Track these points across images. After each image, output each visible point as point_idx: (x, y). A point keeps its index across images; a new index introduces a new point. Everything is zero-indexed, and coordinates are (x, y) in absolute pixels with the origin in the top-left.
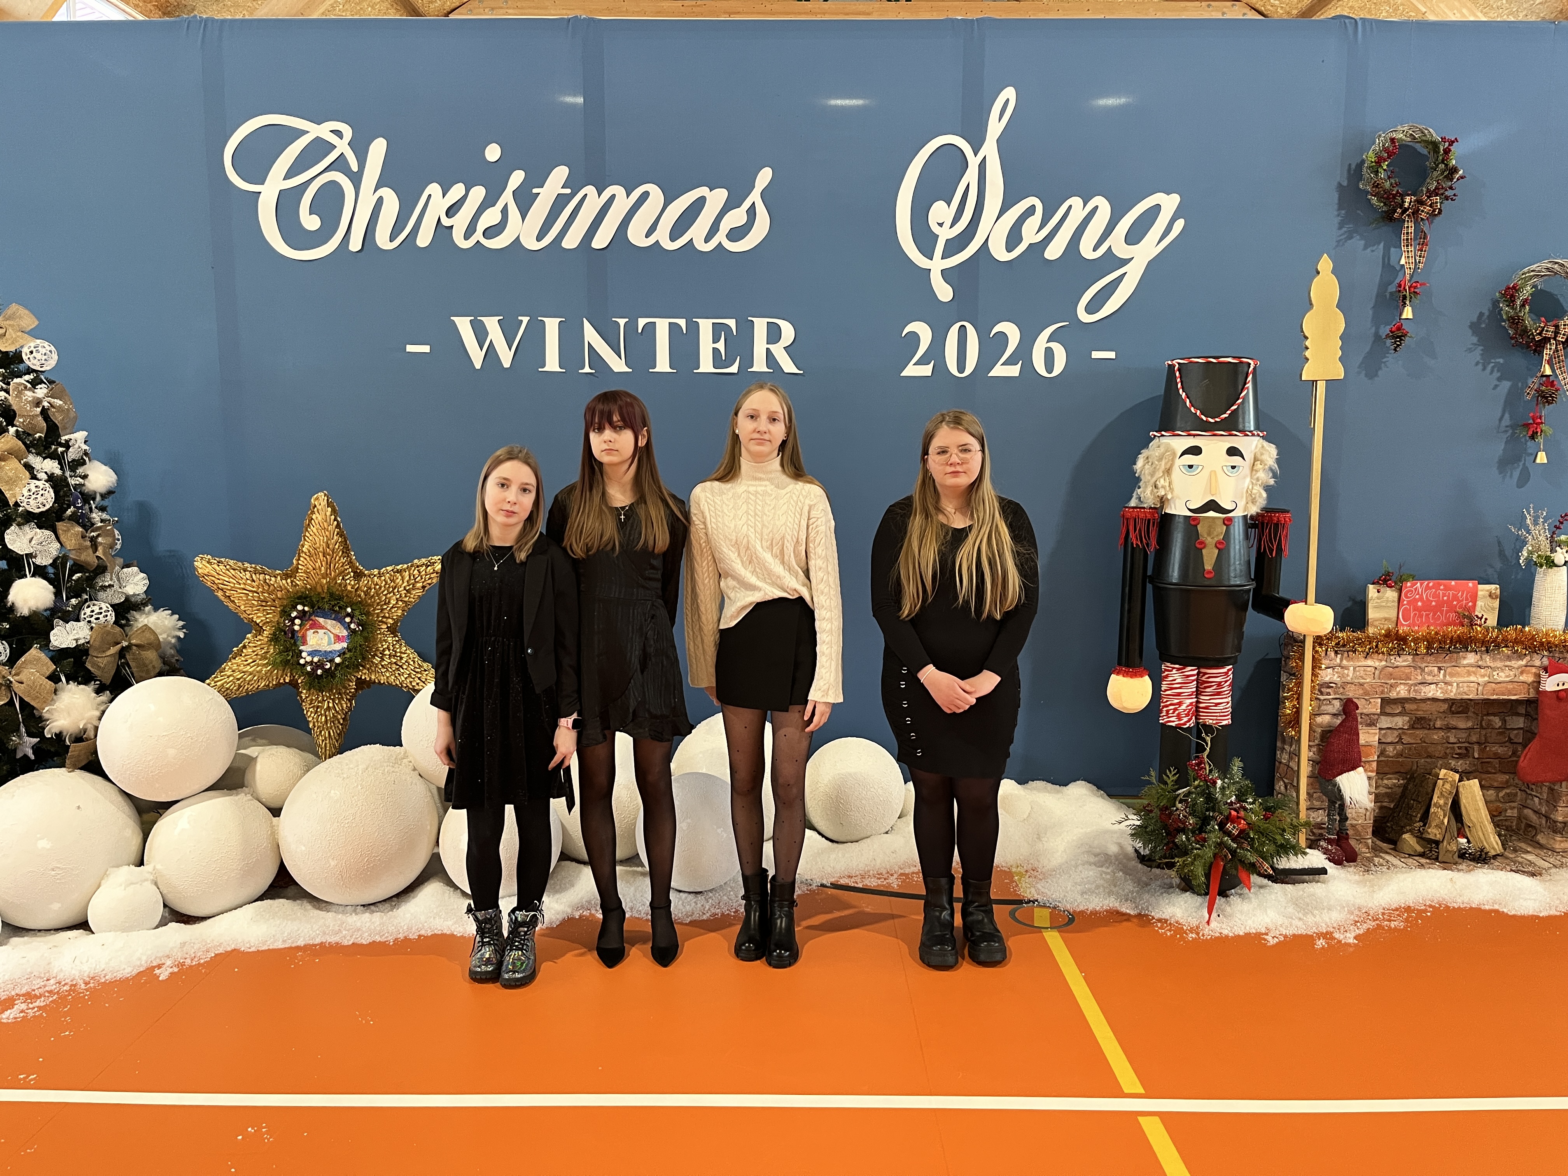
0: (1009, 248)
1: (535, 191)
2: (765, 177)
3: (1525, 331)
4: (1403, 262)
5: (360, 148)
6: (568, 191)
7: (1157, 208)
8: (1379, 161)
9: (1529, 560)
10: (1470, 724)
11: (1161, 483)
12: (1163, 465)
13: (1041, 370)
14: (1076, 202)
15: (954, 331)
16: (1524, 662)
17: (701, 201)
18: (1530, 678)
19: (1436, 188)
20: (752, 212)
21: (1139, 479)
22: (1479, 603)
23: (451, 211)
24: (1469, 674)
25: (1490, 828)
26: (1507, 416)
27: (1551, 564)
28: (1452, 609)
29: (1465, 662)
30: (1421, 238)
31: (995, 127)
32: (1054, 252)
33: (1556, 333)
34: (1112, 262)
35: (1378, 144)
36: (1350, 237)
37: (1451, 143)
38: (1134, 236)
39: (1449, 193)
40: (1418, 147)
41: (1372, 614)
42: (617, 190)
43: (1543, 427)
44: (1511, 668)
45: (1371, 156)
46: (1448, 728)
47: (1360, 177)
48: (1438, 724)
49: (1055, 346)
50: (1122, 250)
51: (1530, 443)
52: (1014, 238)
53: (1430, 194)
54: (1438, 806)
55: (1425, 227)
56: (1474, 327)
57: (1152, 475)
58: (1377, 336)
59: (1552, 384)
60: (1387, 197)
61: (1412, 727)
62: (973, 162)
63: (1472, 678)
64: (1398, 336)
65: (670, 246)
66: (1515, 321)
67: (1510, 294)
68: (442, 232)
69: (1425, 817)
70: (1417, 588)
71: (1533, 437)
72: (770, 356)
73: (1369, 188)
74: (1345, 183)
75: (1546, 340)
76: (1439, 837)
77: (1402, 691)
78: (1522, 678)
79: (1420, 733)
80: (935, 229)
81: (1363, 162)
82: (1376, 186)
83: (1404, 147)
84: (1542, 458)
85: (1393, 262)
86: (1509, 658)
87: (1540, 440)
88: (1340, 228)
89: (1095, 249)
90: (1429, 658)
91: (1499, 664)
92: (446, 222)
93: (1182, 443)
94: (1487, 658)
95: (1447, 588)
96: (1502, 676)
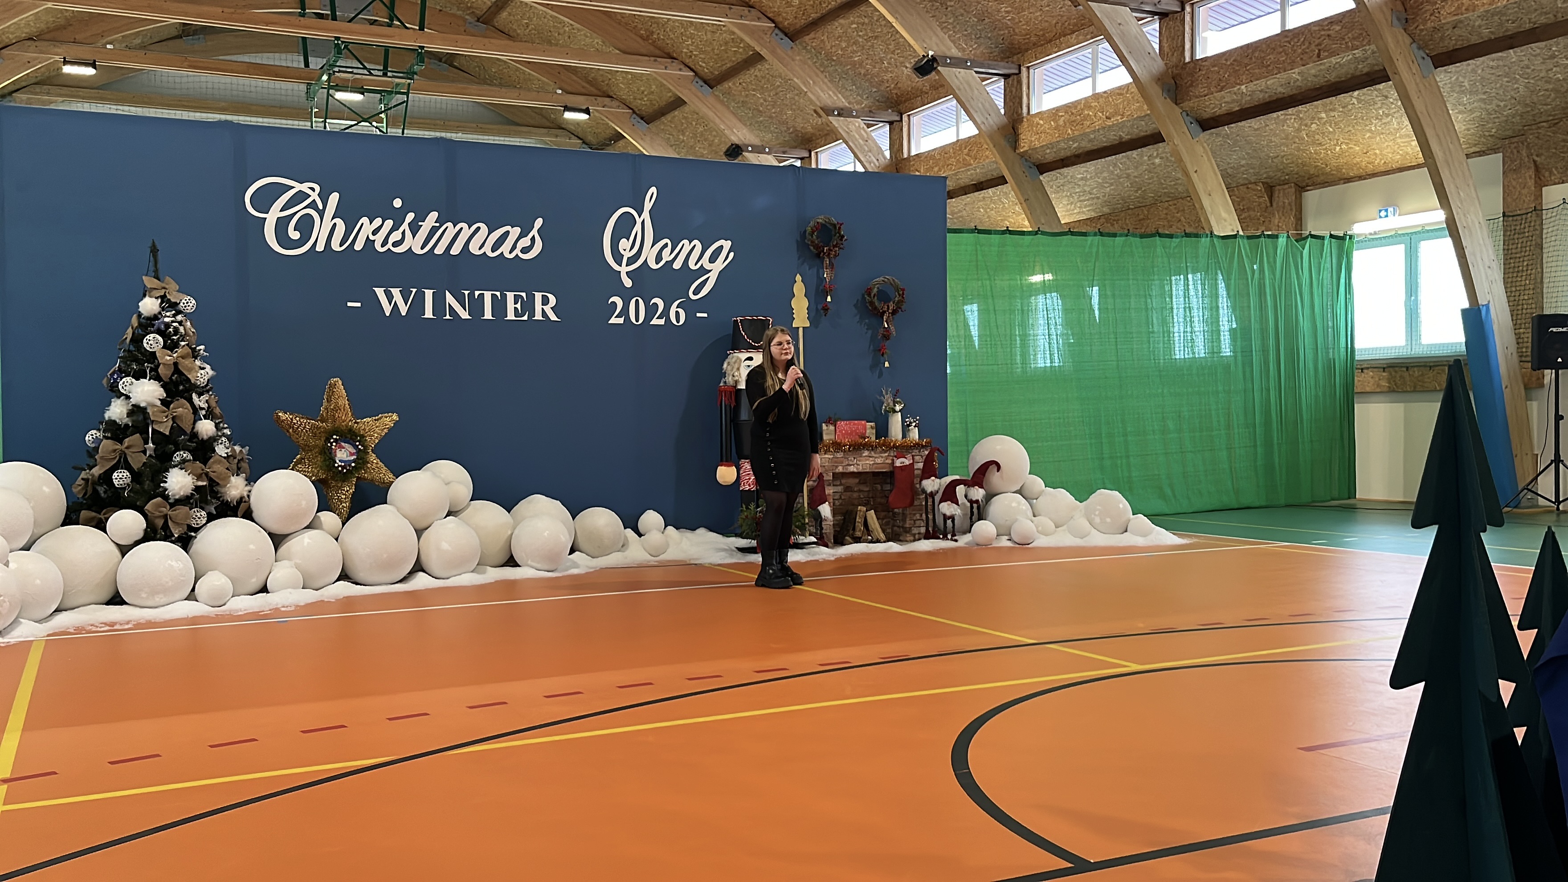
0: (657, 263)
1: (420, 223)
2: (539, 222)
3: (876, 308)
4: (825, 276)
5: (324, 198)
6: (438, 225)
7: (722, 246)
8: (813, 232)
9: (885, 410)
10: (867, 489)
11: (736, 374)
12: (736, 366)
13: (675, 323)
14: (686, 242)
15: (633, 301)
16: (887, 454)
17: (508, 233)
18: (889, 461)
19: (837, 244)
20: (533, 239)
21: (725, 373)
22: (868, 431)
23: (375, 232)
24: (866, 460)
25: (880, 530)
26: (872, 347)
27: (895, 411)
28: (857, 434)
29: (864, 455)
30: (832, 266)
31: (648, 205)
32: (677, 265)
33: (888, 308)
34: (703, 271)
35: (812, 224)
36: (802, 264)
37: (841, 224)
38: (712, 259)
39: (841, 246)
40: (828, 225)
41: (825, 437)
42: (464, 225)
43: (887, 351)
44: (882, 457)
45: (809, 229)
46: (860, 491)
47: (805, 238)
48: (856, 489)
49: (679, 310)
50: (707, 266)
51: (882, 358)
52: (659, 258)
53: (834, 246)
54: (858, 522)
55: (833, 260)
56: (855, 306)
57: (732, 370)
58: (817, 309)
59: (888, 331)
60: (817, 247)
61: (845, 491)
62: (639, 221)
63: (867, 462)
64: (826, 309)
65: (491, 254)
66: (872, 303)
67: (869, 291)
68: (369, 243)
69: (854, 529)
70: (841, 424)
71: (883, 355)
72: (544, 313)
73: (809, 243)
74: (799, 239)
75: (884, 312)
76: (860, 536)
77: (840, 469)
78: (887, 461)
79: (849, 494)
80: (622, 252)
81: (805, 231)
82: (812, 242)
83: (822, 225)
84: (887, 364)
85: (821, 275)
86: (881, 453)
87: (885, 356)
88: (799, 259)
89: (696, 265)
90: (850, 453)
91: (877, 455)
92: (372, 238)
93: (744, 356)
94: (873, 453)
95: (854, 424)
96: (879, 461)
